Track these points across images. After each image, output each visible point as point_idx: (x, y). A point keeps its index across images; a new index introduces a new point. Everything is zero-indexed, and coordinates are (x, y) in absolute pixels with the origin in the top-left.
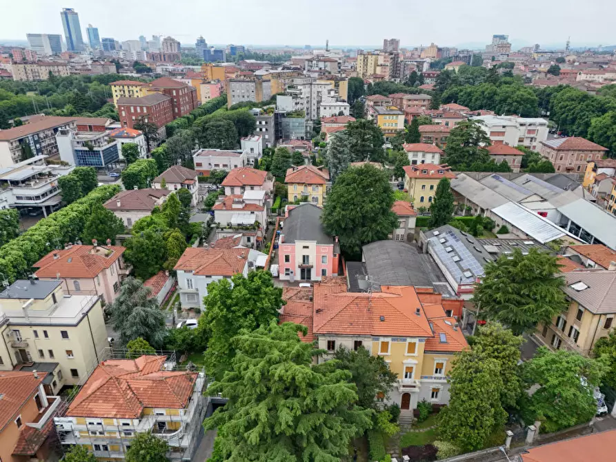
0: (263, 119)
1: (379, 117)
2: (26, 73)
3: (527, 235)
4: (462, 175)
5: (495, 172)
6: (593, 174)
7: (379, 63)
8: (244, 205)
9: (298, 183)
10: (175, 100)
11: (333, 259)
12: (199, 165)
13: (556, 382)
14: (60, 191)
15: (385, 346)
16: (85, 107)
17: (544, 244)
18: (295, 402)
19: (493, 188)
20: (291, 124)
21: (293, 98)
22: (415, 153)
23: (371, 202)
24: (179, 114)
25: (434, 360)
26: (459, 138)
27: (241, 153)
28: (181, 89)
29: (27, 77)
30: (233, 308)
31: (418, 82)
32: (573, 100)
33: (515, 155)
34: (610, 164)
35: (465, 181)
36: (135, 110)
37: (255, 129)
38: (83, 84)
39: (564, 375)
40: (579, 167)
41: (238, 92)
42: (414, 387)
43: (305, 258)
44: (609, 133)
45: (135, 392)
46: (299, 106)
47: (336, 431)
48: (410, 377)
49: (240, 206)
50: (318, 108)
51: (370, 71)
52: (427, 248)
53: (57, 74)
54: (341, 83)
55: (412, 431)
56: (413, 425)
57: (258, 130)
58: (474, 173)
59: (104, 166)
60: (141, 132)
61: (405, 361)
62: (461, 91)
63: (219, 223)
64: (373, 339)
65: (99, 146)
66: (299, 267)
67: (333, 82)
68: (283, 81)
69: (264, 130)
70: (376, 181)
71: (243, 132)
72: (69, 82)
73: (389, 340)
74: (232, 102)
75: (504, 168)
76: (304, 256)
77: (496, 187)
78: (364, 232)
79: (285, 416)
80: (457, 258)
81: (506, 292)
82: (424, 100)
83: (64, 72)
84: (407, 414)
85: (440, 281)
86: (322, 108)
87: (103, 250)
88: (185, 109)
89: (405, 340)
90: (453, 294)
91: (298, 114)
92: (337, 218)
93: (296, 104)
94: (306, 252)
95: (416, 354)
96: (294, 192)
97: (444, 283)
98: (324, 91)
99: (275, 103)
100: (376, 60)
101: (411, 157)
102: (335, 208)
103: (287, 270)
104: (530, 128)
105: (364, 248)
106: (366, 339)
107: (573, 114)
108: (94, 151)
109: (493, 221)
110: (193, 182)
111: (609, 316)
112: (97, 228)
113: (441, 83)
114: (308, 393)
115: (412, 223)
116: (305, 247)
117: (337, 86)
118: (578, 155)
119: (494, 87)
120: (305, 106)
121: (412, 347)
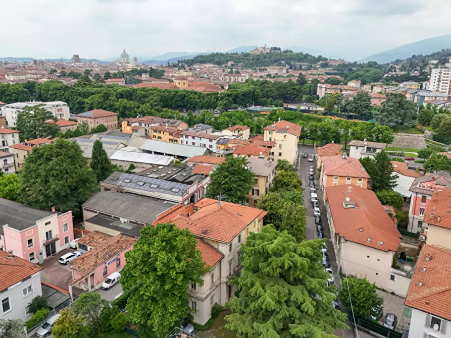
3: (151, 164)
6: (129, 127)
15: (248, 231)
17: (168, 165)
32: (58, 89)
33: (73, 125)
52: (120, 189)
66: (44, 244)
76: (47, 233)
80: (155, 186)
94: (48, 228)
103: (31, 254)
104: (58, 108)
106: (242, 232)
116: (46, 224)
121: (255, 224)
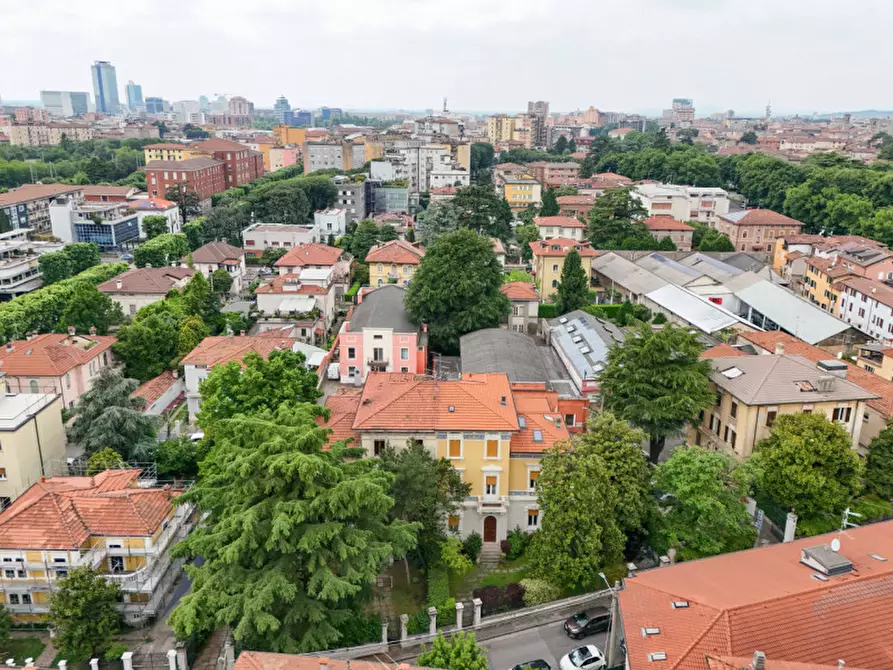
0: (349, 188)
1: (507, 187)
2: (30, 136)
3: (690, 324)
4: (611, 254)
5: (656, 250)
6: (784, 253)
7: (517, 127)
8: (299, 286)
9: (384, 263)
10: (230, 166)
11: (418, 354)
12: (251, 243)
13: (687, 488)
14: (42, 274)
15: (455, 447)
16: (105, 176)
17: (711, 334)
18: (298, 505)
19: (653, 270)
20: (388, 196)
21: (393, 165)
22: (549, 228)
23: (470, 277)
24: (234, 183)
25: (526, 467)
26: (606, 208)
27: (311, 228)
28: (239, 152)
29: (31, 141)
30: (239, 397)
31: (567, 150)
33: (683, 231)
34: (804, 240)
35: (613, 262)
36: (171, 175)
37: (337, 200)
38: (108, 150)
39: (698, 479)
40: (770, 246)
41: (318, 157)
42: (499, 505)
43: (378, 353)
44: (808, 206)
45: (81, 513)
46: (401, 176)
47: (359, 549)
48: (494, 492)
49: (294, 288)
50: (428, 178)
51: (506, 136)
52: (550, 339)
53: (74, 138)
54: (460, 148)
55: (498, 571)
56: (500, 563)
57: (341, 202)
58: (626, 252)
59: (115, 245)
60: (175, 204)
61: (484, 468)
62: (621, 158)
63: (263, 311)
64: (438, 437)
65: (111, 219)
66: (369, 364)
67: (449, 147)
68: (382, 145)
69: (349, 202)
70: (476, 251)
71: (319, 204)
72: (89, 147)
73: (459, 437)
74: (310, 169)
75: (667, 245)
76: (375, 350)
77: (656, 268)
78: (462, 317)
79: (281, 523)
80: (586, 350)
81: (633, 381)
82: (572, 170)
83: (83, 136)
84: (491, 549)
85: (562, 377)
86: (432, 178)
87: (82, 341)
88: (243, 178)
89: (482, 437)
90: (577, 393)
91: (400, 184)
92: (423, 299)
93: (397, 172)
94: (378, 344)
95: (499, 457)
96: (377, 274)
97: (567, 381)
98: (436, 157)
99: (369, 171)
100: (513, 124)
101: (543, 233)
102: (422, 285)
103: (352, 369)
104: (704, 199)
105: (462, 339)
106: (428, 437)
107: (764, 184)
108: (102, 226)
109: (648, 310)
110: (235, 263)
111: (771, 409)
112: (80, 314)
113: (597, 151)
114: (318, 494)
115: (533, 309)
116: (376, 337)
117: (454, 150)
118: (767, 231)
119: (664, 154)
120: (411, 175)
121: (492, 448)
